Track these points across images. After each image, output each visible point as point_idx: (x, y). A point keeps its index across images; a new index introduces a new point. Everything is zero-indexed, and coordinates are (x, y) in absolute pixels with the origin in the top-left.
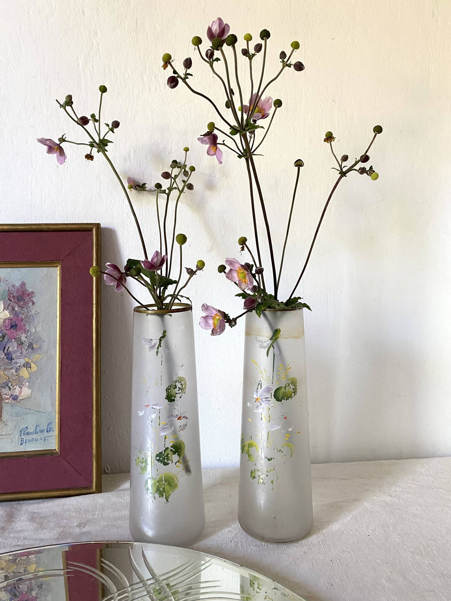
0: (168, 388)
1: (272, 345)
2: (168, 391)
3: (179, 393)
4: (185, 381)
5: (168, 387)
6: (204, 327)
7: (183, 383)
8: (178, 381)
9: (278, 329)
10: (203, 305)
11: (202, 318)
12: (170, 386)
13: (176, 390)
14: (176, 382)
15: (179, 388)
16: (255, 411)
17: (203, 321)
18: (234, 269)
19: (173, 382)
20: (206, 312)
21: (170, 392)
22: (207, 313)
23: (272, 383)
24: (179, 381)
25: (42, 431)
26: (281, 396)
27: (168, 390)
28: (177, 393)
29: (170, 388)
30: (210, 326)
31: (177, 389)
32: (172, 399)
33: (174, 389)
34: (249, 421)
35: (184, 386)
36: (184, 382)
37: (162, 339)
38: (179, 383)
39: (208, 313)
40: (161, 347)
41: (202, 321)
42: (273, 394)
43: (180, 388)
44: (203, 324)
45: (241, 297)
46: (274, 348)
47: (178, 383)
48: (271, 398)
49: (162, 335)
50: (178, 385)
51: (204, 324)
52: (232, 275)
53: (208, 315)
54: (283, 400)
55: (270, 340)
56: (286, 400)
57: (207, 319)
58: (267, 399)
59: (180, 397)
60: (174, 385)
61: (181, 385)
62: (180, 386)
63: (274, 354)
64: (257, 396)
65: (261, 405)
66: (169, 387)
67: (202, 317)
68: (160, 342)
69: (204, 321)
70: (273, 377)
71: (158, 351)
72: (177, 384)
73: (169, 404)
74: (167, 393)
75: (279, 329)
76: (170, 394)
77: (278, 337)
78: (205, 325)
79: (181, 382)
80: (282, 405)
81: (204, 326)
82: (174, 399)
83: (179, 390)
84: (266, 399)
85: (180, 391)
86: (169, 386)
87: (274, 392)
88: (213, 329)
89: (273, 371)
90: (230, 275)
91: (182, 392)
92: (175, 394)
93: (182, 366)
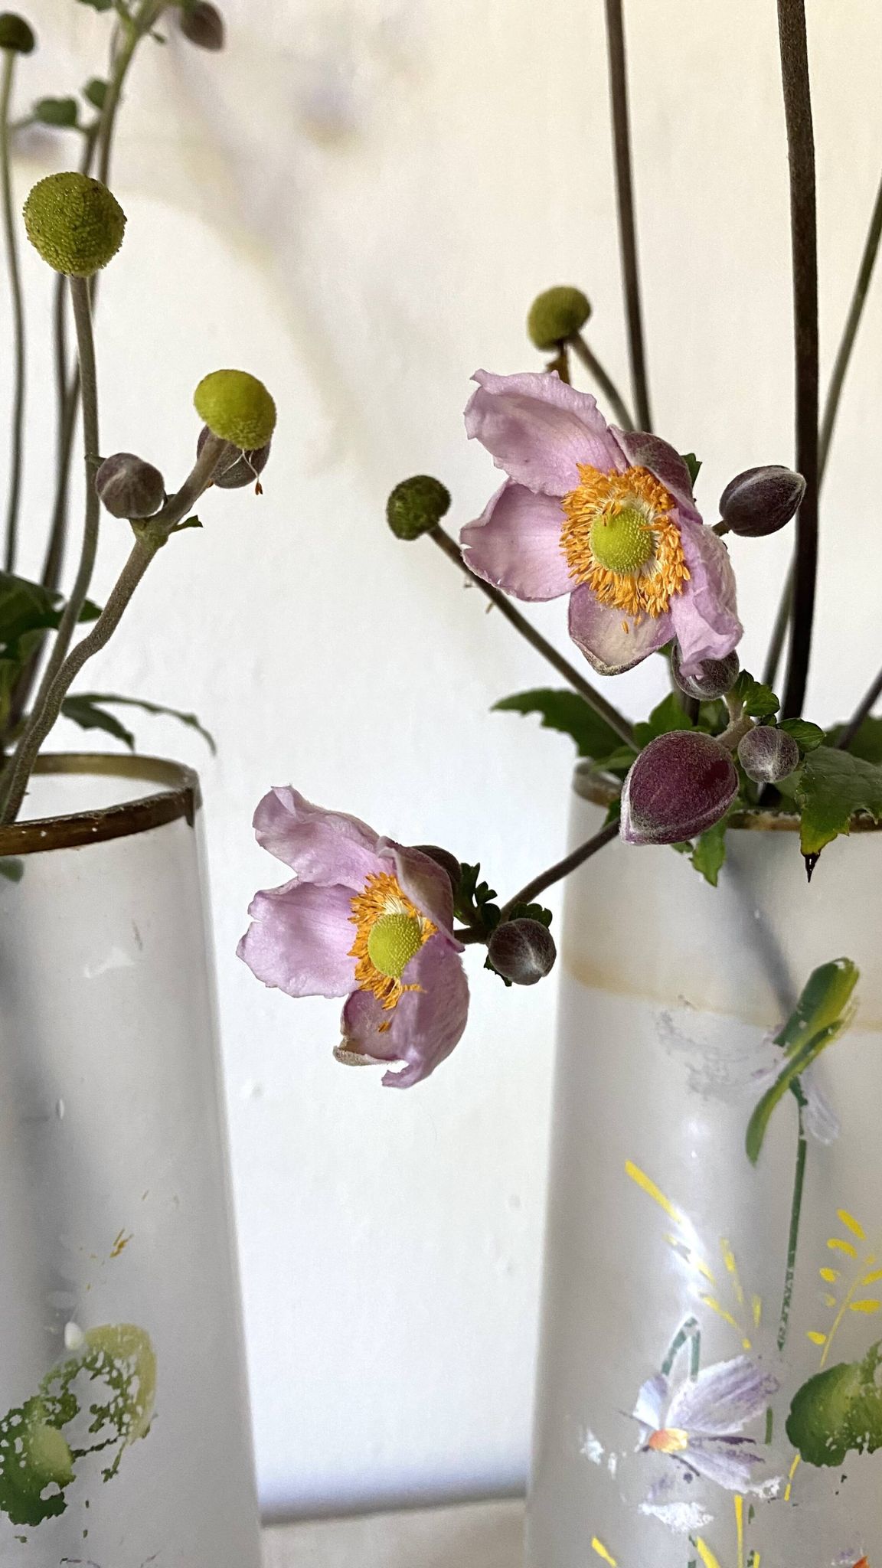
0: (5, 1428)
1: (787, 1083)
2: (9, 1451)
3: (100, 1447)
4: (147, 1348)
5: (7, 1419)
6: (278, 976)
7: (127, 1365)
8: (89, 1366)
9: (841, 965)
10: (270, 807)
11: (263, 906)
12: (25, 1411)
13: (78, 1432)
14: (72, 1375)
15: (94, 1409)
16: (646, 1509)
17: (269, 929)
18: (535, 484)
19: (49, 1380)
20: (298, 852)
21: (26, 1448)
22: (302, 861)
23: (781, 1345)
24: (95, 1360)
26: (840, 1424)
28: (80, 1453)
29: (22, 1425)
30: (324, 971)
31: (82, 1421)
32: (45, 1496)
33: (58, 1424)
34: (593, 1551)
35: (133, 1390)
36: (133, 1359)
38: (98, 1372)
39: (313, 863)
41: (259, 929)
42: (783, 1413)
43: (101, 1412)
44: (271, 953)
45: (536, 717)
46: (803, 1102)
47: (85, 1374)
48: (768, 1440)
50: (95, 1393)
51: (279, 949)
52: (513, 543)
53: (308, 879)
54: (852, 1454)
55: (780, 1041)
56: (871, 1450)
57: (307, 912)
58: (734, 1447)
59: (109, 1474)
60: (53, 1401)
61: (116, 1383)
62: (107, 1396)
63: (803, 1145)
64: (662, 1418)
65: (688, 1477)
66: (16, 1420)
67: (260, 894)
69: (281, 928)
70: (787, 1303)
72: (80, 1384)
73: (24, 1540)
75: (845, 960)
76: (23, 1464)
77: (835, 1026)
78: (285, 957)
79: (109, 1362)
80: (839, 1486)
81: (285, 966)
82: (61, 1489)
83: (96, 1428)
84: (725, 1446)
85: (109, 1430)
86: (13, 1413)
87: (794, 1406)
88: (354, 994)
89: (791, 1260)
90: (498, 541)
91: (124, 1430)
92: (67, 1459)
93: (121, 1246)
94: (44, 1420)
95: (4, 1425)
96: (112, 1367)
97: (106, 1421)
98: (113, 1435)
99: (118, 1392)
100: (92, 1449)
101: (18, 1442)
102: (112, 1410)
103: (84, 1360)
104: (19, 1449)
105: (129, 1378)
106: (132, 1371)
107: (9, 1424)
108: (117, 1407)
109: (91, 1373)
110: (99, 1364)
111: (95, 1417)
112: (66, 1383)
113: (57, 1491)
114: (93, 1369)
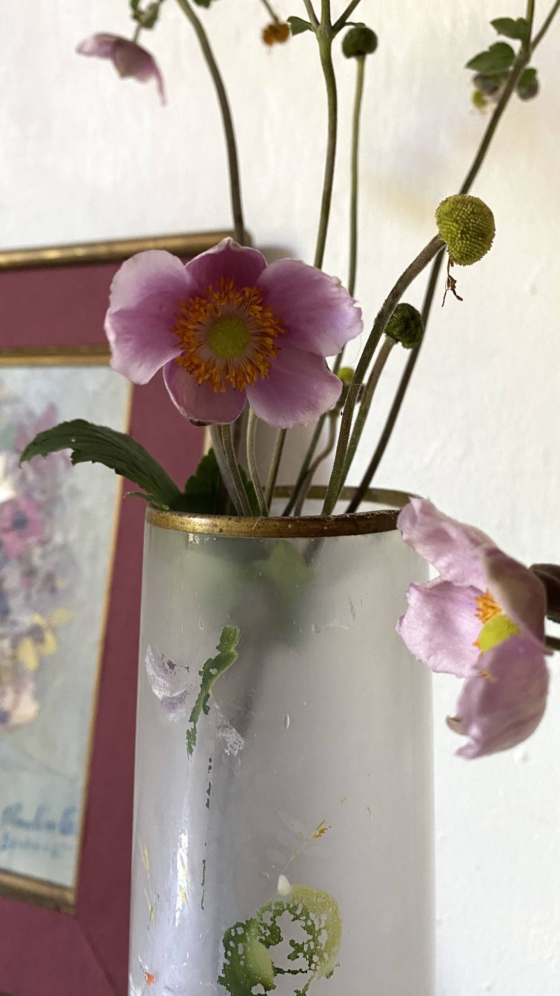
0: (233, 934)
2: (234, 950)
3: (294, 972)
4: (335, 913)
5: (235, 927)
7: (319, 920)
8: (292, 910)
11: (414, 595)
12: (246, 926)
13: (280, 953)
14: (279, 913)
15: (292, 943)
17: (418, 615)
19: (264, 911)
20: (439, 554)
21: (244, 953)
22: (443, 563)
24: (296, 908)
25: (50, 826)
27: (232, 944)
28: (279, 971)
29: (244, 935)
30: (457, 655)
31: (284, 948)
32: (254, 991)
33: (268, 944)
35: (323, 939)
36: (324, 917)
37: (213, 671)
38: (297, 918)
39: (450, 566)
40: (206, 713)
43: (298, 948)
44: (419, 634)
47: (288, 915)
49: (214, 654)
50: (295, 932)
51: (425, 631)
53: (448, 578)
57: (450, 606)
60: (265, 926)
61: (310, 930)
62: (302, 937)
66: (240, 931)
67: (414, 586)
68: (205, 685)
69: (428, 615)
71: (194, 729)
72: (284, 921)
74: (226, 956)
76: (242, 963)
78: (429, 638)
79: (305, 912)
81: (427, 645)
82: (265, 992)
83: (293, 957)
85: (301, 962)
86: (239, 925)
91: (313, 966)
92: (272, 972)
93: (322, 831)
94: (258, 938)
95: (233, 931)
96: (308, 918)
97: (301, 955)
98: (305, 967)
99: (311, 937)
100: (289, 971)
101: (240, 945)
102: (306, 949)
103: (288, 905)
104: (240, 952)
105: (320, 930)
106: (322, 926)
107: (236, 931)
108: (309, 947)
109: (292, 917)
110: (298, 912)
111: (293, 949)
112: (275, 917)
113: (263, 993)
114: (294, 914)
